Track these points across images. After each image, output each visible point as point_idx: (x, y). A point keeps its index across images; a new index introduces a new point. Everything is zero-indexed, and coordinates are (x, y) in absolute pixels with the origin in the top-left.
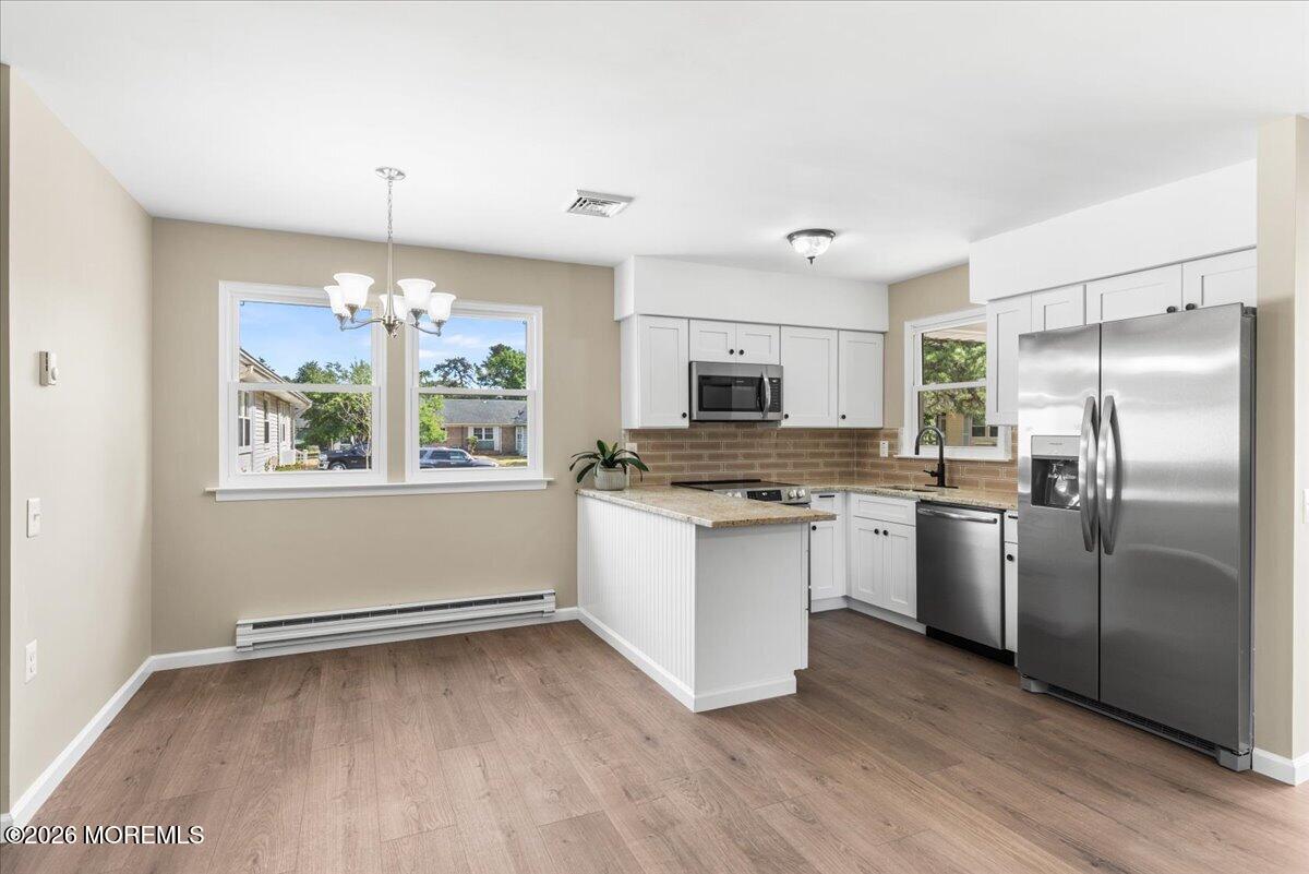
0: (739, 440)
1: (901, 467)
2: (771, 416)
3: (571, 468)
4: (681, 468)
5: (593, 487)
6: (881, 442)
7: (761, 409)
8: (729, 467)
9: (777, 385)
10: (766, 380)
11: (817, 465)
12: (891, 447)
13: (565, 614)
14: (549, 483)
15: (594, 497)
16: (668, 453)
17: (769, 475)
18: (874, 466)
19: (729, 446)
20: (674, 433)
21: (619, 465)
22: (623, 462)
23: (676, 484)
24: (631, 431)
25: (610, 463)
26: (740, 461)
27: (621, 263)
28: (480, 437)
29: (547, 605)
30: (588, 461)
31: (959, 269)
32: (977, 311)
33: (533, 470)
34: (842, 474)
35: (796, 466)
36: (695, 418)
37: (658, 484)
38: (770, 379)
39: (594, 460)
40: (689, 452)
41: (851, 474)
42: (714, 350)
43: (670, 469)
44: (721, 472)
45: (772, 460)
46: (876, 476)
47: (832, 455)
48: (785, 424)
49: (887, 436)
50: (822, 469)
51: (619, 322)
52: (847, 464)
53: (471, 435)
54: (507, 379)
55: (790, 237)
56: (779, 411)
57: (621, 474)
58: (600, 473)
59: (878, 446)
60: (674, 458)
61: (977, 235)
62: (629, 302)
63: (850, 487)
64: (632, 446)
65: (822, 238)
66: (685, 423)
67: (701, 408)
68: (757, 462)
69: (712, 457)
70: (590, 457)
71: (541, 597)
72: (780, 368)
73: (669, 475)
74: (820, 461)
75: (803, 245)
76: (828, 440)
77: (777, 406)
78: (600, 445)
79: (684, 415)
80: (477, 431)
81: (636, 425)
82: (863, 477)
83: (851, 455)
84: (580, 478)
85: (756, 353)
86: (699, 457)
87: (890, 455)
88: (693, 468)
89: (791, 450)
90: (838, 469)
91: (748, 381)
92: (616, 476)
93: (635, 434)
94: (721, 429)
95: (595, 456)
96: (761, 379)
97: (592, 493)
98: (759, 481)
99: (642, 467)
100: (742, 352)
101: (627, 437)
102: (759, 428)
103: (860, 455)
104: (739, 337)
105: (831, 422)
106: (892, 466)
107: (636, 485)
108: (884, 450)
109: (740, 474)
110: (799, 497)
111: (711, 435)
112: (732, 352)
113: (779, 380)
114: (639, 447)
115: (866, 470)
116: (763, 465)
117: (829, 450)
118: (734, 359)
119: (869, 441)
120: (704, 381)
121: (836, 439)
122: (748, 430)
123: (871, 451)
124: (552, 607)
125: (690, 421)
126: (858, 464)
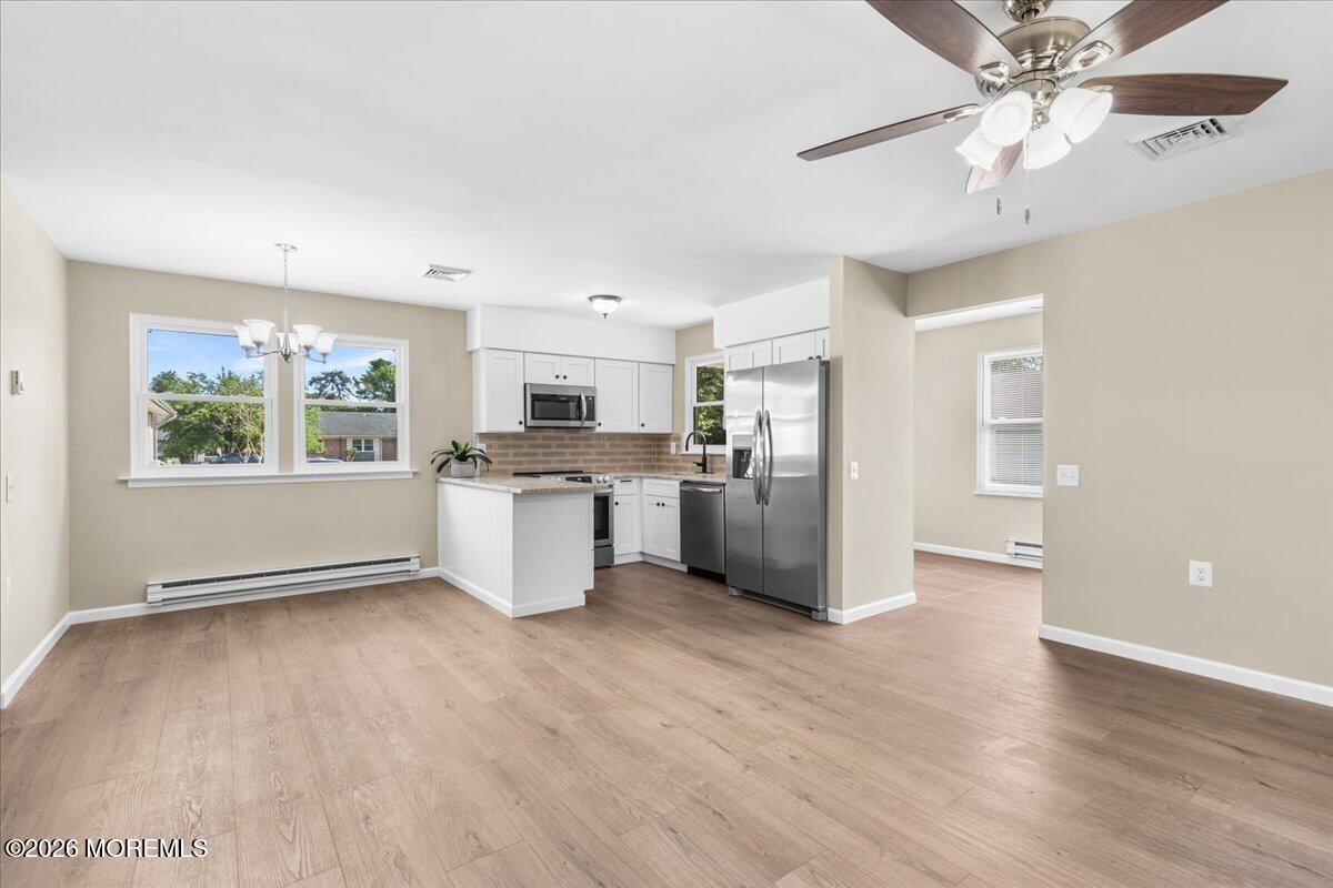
0: (567, 442)
1: (684, 461)
2: (587, 424)
3: (433, 462)
4: (520, 463)
5: (450, 476)
6: (670, 444)
7: (579, 418)
8: (559, 462)
9: (591, 401)
10: (583, 398)
11: (626, 460)
12: (677, 446)
13: (428, 572)
14: (414, 473)
15: (449, 483)
16: (511, 451)
17: (590, 468)
18: (668, 461)
19: (559, 446)
20: (515, 436)
21: (470, 459)
22: (473, 457)
23: (517, 474)
24: (481, 434)
25: (463, 457)
26: (567, 458)
27: (471, 309)
28: (360, 448)
29: (414, 565)
30: (445, 457)
31: (707, 325)
32: (719, 354)
33: (403, 464)
34: (646, 465)
35: (610, 461)
36: (528, 425)
37: (503, 473)
38: (587, 398)
39: (450, 456)
40: (527, 450)
41: (653, 467)
42: (545, 376)
43: (512, 463)
44: (552, 466)
45: (592, 457)
46: (669, 468)
47: (638, 453)
48: (599, 430)
49: (673, 439)
51: (470, 353)
52: (650, 460)
53: (350, 446)
54: (388, 393)
55: (591, 298)
56: (594, 420)
57: (472, 466)
58: (455, 466)
59: (668, 446)
60: (516, 455)
61: (717, 303)
62: (477, 340)
64: (482, 446)
65: (612, 302)
66: (521, 429)
67: (533, 418)
68: (581, 458)
69: (545, 454)
70: (448, 453)
71: (408, 560)
72: (594, 389)
73: (512, 468)
74: (629, 457)
75: (600, 305)
76: (634, 442)
77: (591, 416)
78: (454, 444)
79: (521, 423)
80: (357, 443)
81: (484, 430)
82: (661, 468)
83: (653, 453)
84: (440, 469)
85: (574, 378)
86: (535, 454)
87: (678, 453)
88: (530, 462)
89: (607, 450)
90: (643, 463)
91: (569, 399)
92: (468, 467)
93: (484, 436)
94: (552, 433)
95: (452, 453)
96: (580, 397)
97: (447, 480)
98: (582, 472)
99: (487, 461)
100: (565, 377)
101: (478, 439)
102: (582, 433)
103: (660, 453)
104: (563, 366)
105: (634, 429)
106: (678, 461)
107: (485, 474)
108: (671, 449)
109: (567, 467)
110: (605, 482)
111: (545, 438)
112: (557, 377)
113: (593, 398)
114: (488, 447)
115: (663, 464)
116: (585, 461)
117: (635, 450)
118: (560, 382)
119: (663, 443)
120: (535, 398)
121: (641, 442)
122: (575, 435)
123: (665, 450)
124: (417, 567)
125: (526, 427)
126: (658, 460)
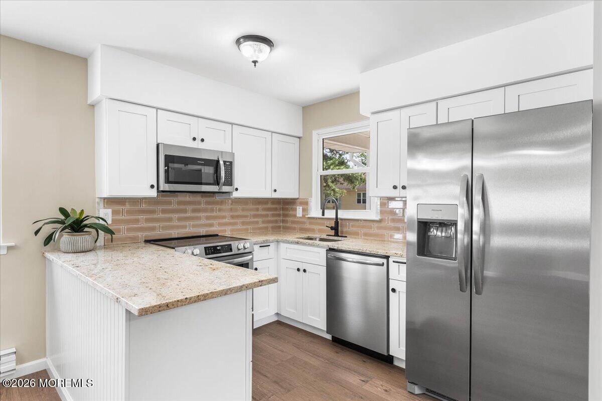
0: (203, 206)
1: (310, 223)
2: (225, 189)
3: (37, 233)
4: (153, 229)
5: (62, 251)
6: (298, 207)
7: (217, 182)
8: (194, 226)
9: (229, 166)
10: (221, 163)
11: (257, 223)
12: (304, 210)
14: (9, 248)
16: (142, 217)
17: (225, 231)
18: (293, 222)
19: (194, 211)
23: (148, 241)
24: (104, 199)
25: (77, 227)
26: (202, 222)
29: (6, 364)
34: (273, 228)
35: (243, 223)
36: (161, 189)
37: (130, 243)
38: (225, 162)
39: (59, 226)
40: (161, 215)
41: (279, 227)
42: (180, 137)
43: (144, 229)
44: (188, 230)
45: (226, 220)
46: (294, 229)
47: (267, 216)
48: (235, 195)
49: (301, 204)
50: (261, 225)
52: (276, 221)
55: (239, 41)
56: (231, 185)
57: (90, 238)
58: (66, 239)
59: (296, 210)
60: (147, 220)
63: (280, 238)
64: (103, 212)
65: (264, 46)
66: (153, 193)
67: (168, 181)
68: (216, 222)
69: (180, 219)
72: (231, 154)
73: (142, 235)
74: (260, 220)
75: (248, 49)
76: (265, 206)
77: (229, 182)
79: (152, 186)
81: (106, 195)
82: (287, 229)
83: (279, 215)
84: (46, 242)
85: (214, 142)
86: (170, 219)
87: (304, 216)
88: (164, 228)
89: (240, 213)
90: (271, 225)
91: (207, 162)
93: (110, 201)
94: (188, 198)
96: (218, 161)
98: (217, 235)
100: (202, 140)
101: (102, 205)
102: (218, 198)
103: (285, 215)
104: (201, 129)
105: (267, 194)
106: (304, 223)
107: (109, 245)
108: (299, 212)
109: (202, 231)
110: (245, 248)
111: (179, 203)
112: (194, 139)
113: (231, 163)
114: (112, 214)
115: (288, 225)
116: (220, 224)
117: (265, 213)
118: (197, 145)
119: (290, 207)
120: (169, 159)
121: (269, 206)
122: (209, 199)
123: (291, 212)
124: (13, 365)
125: (158, 191)
126: (283, 221)
